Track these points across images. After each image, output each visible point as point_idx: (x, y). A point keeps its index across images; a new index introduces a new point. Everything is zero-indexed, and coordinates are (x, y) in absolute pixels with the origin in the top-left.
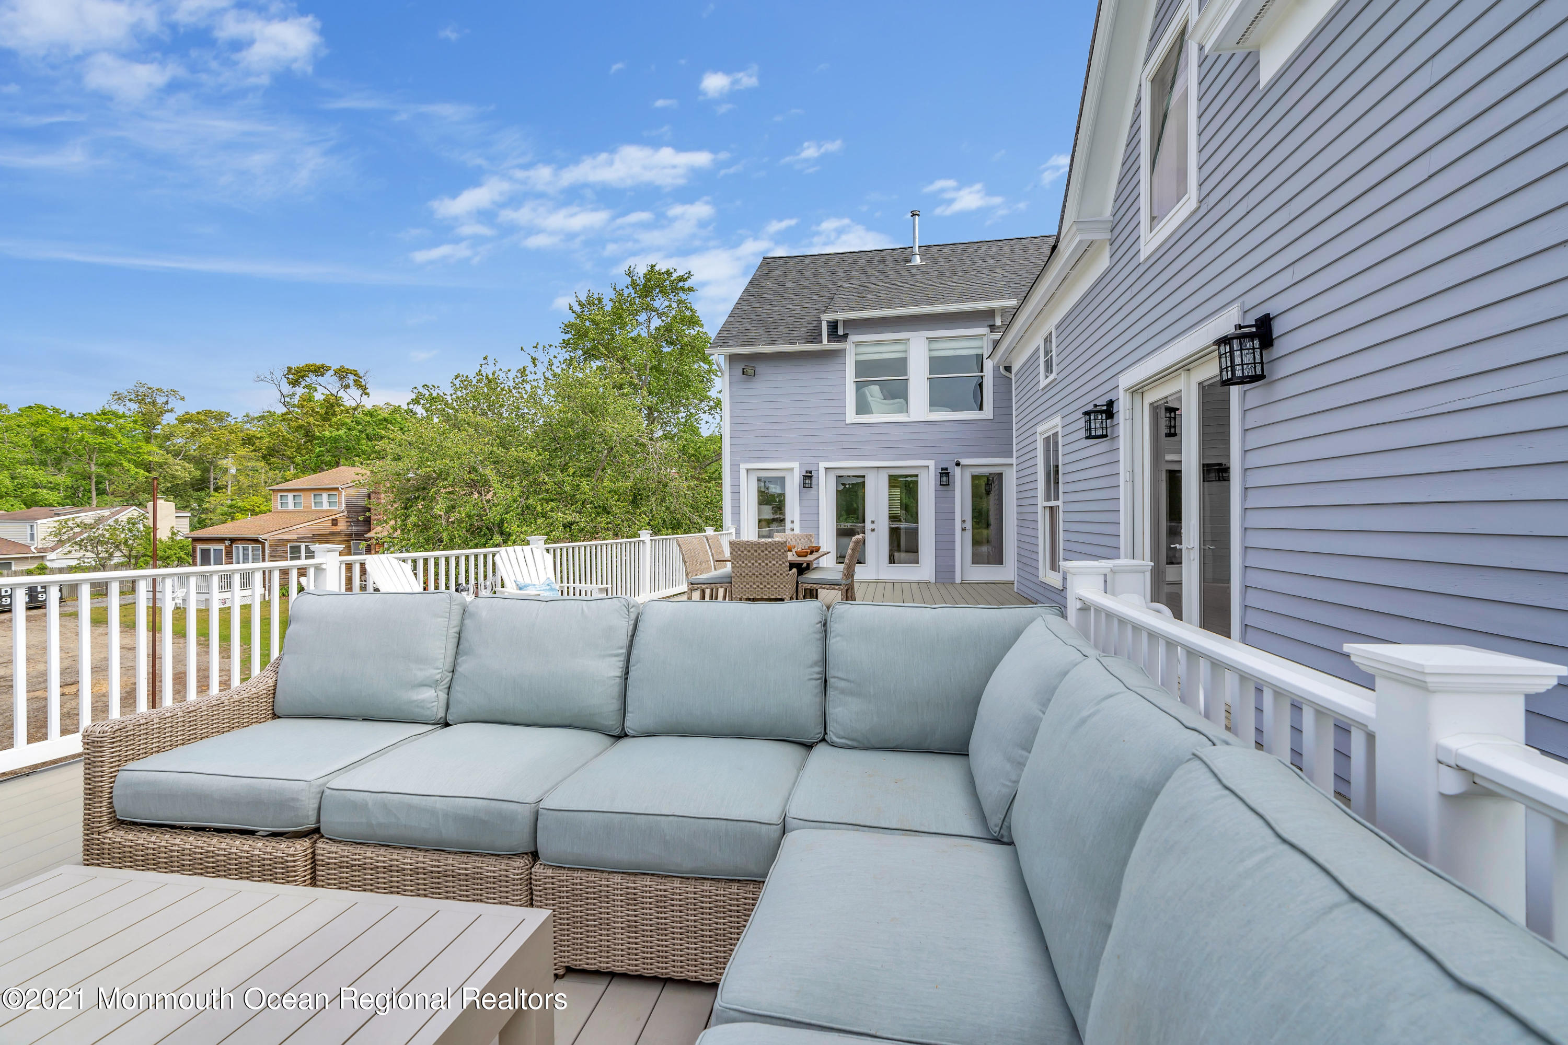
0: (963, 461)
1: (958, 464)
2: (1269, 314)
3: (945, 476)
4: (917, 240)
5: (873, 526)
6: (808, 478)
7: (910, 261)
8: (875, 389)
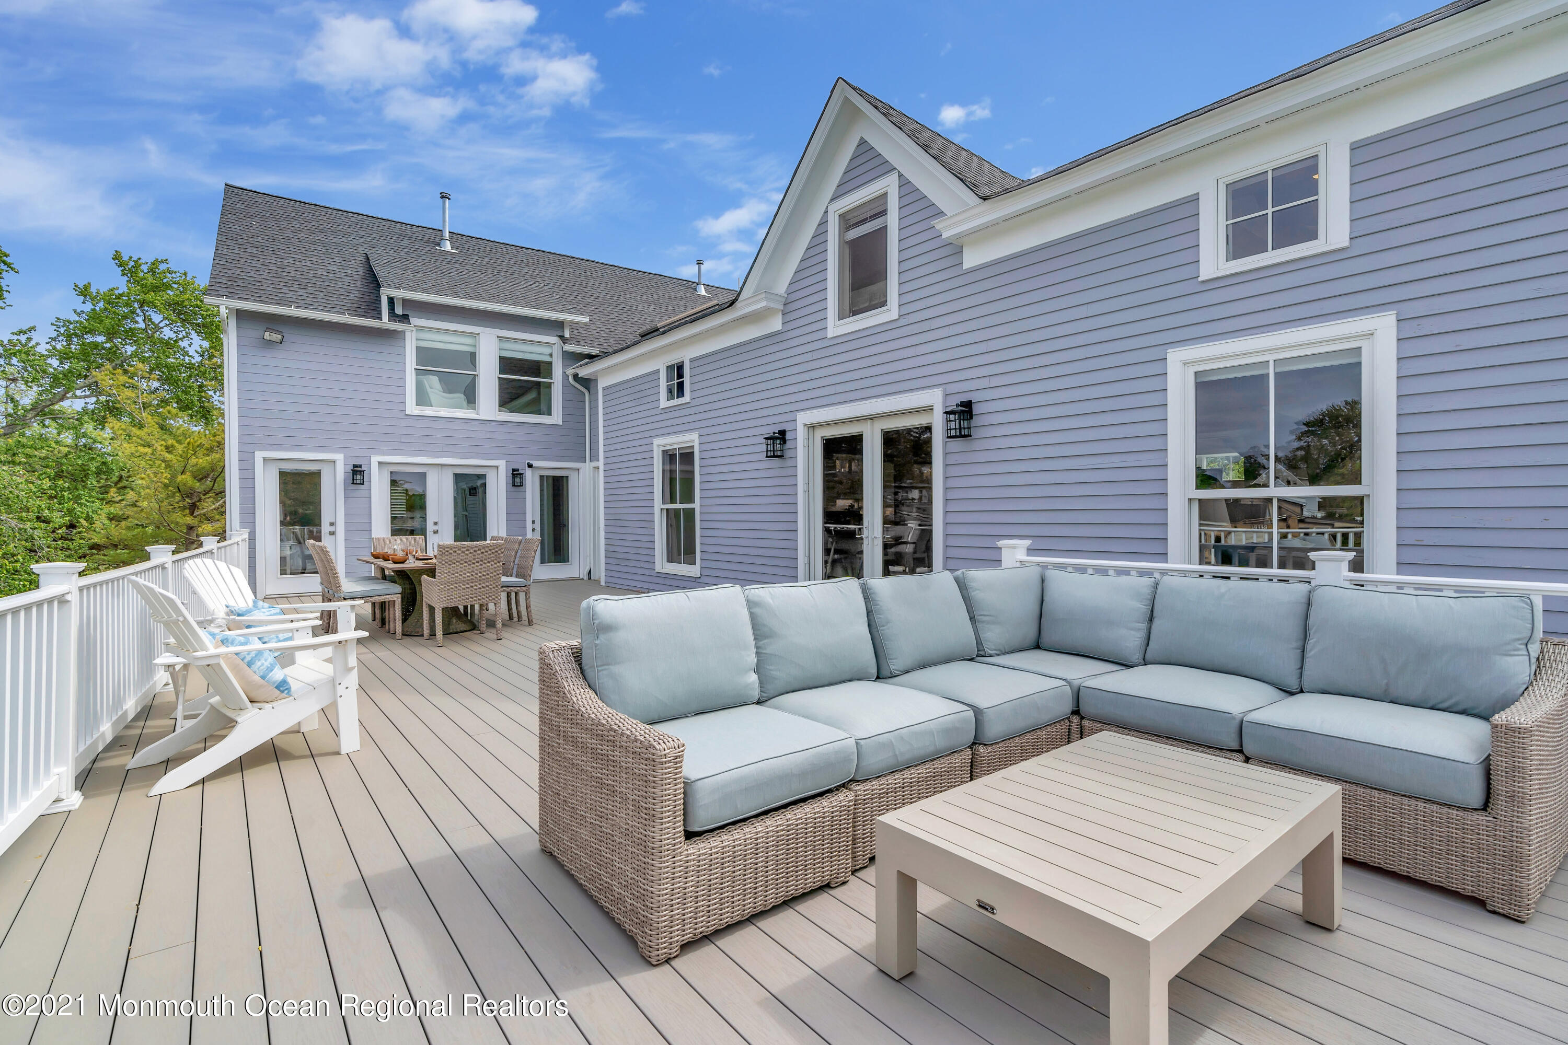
0: (536, 463)
1: (530, 466)
2: (971, 401)
3: (516, 478)
4: (447, 224)
5: (436, 528)
6: (357, 474)
7: (439, 245)
8: (434, 380)
